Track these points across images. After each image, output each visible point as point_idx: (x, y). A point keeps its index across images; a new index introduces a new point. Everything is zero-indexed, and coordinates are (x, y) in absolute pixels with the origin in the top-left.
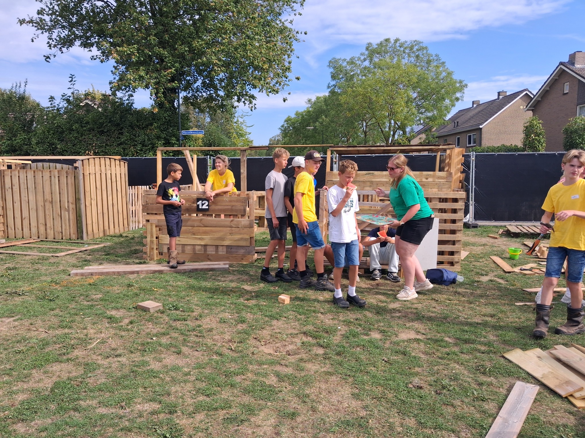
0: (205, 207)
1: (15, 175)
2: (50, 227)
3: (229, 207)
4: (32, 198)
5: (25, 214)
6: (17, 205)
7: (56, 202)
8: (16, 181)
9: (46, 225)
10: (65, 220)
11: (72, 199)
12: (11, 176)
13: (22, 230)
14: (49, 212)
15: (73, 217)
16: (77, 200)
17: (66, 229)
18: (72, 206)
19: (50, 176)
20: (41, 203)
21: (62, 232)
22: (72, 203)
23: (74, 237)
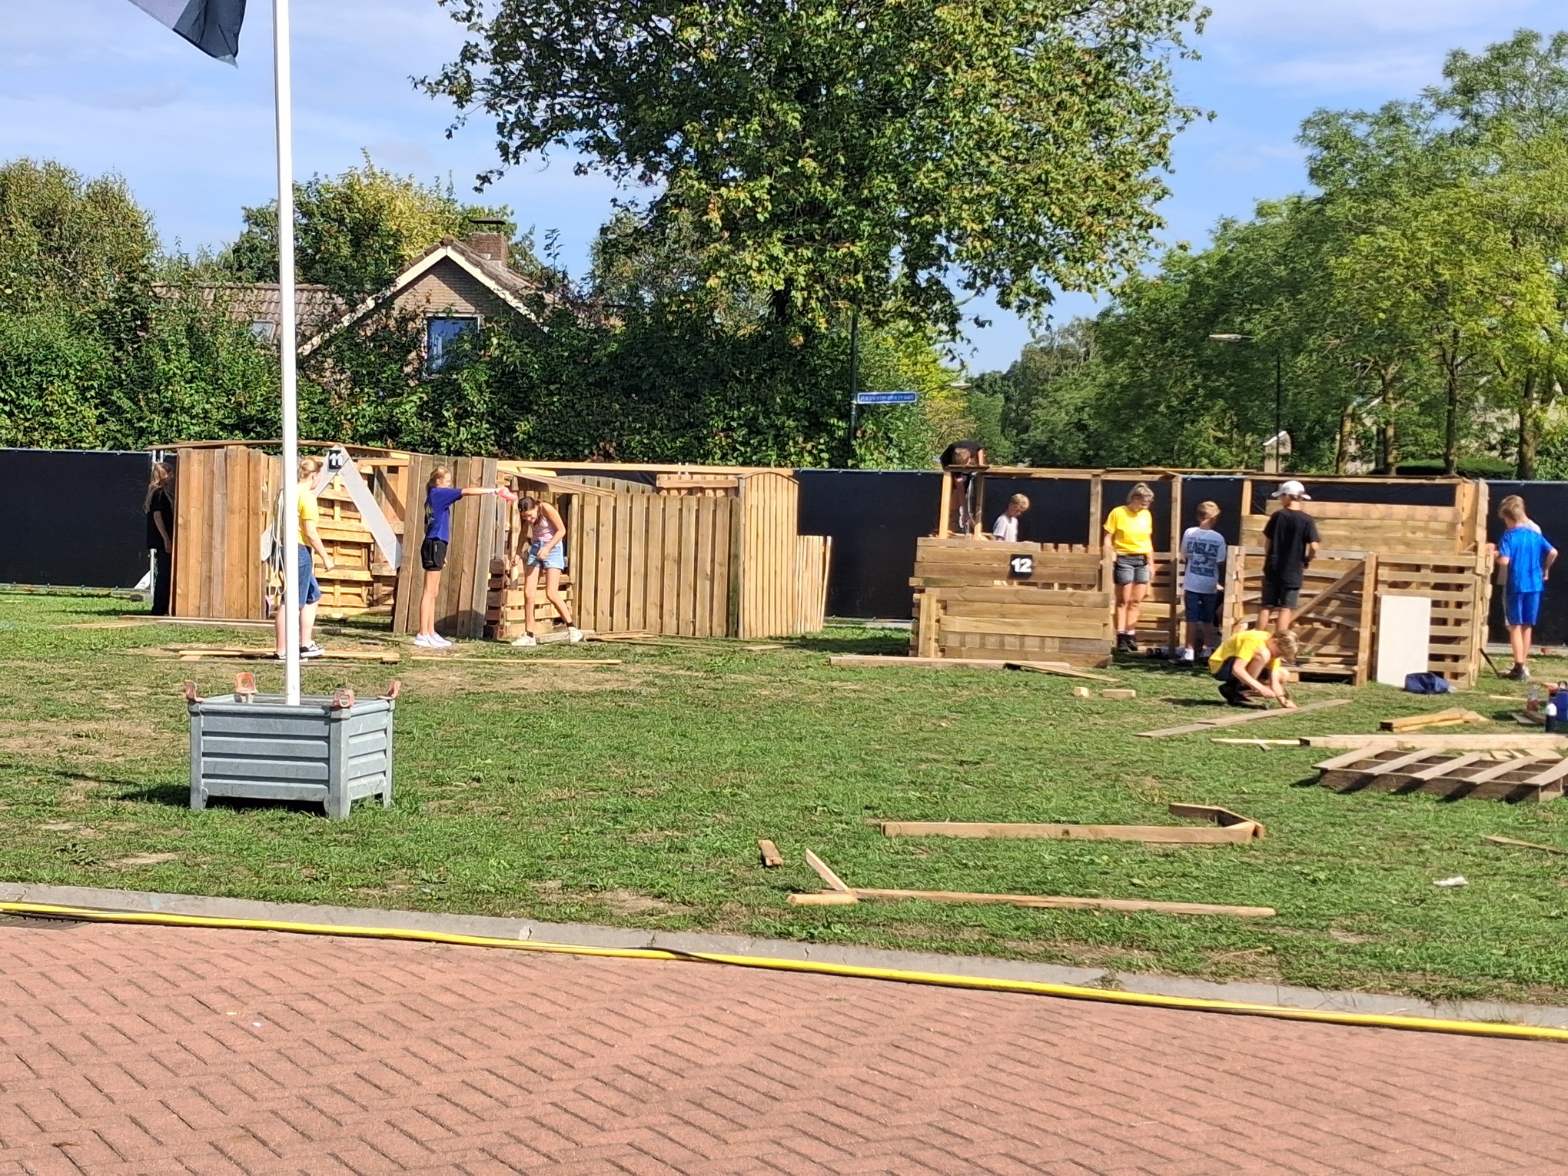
0: (1025, 569)
1: (607, 505)
2: (671, 611)
3: (1069, 571)
4: (638, 551)
5: (621, 583)
6: (605, 565)
7: (687, 559)
8: (607, 516)
9: (662, 606)
10: (703, 597)
11: (721, 555)
12: (598, 508)
13: (611, 615)
14: (670, 583)
15: (720, 590)
16: (733, 558)
17: (702, 616)
18: (720, 571)
19: (681, 510)
20: (655, 561)
21: (694, 623)
22: (721, 565)
23: (719, 631)
